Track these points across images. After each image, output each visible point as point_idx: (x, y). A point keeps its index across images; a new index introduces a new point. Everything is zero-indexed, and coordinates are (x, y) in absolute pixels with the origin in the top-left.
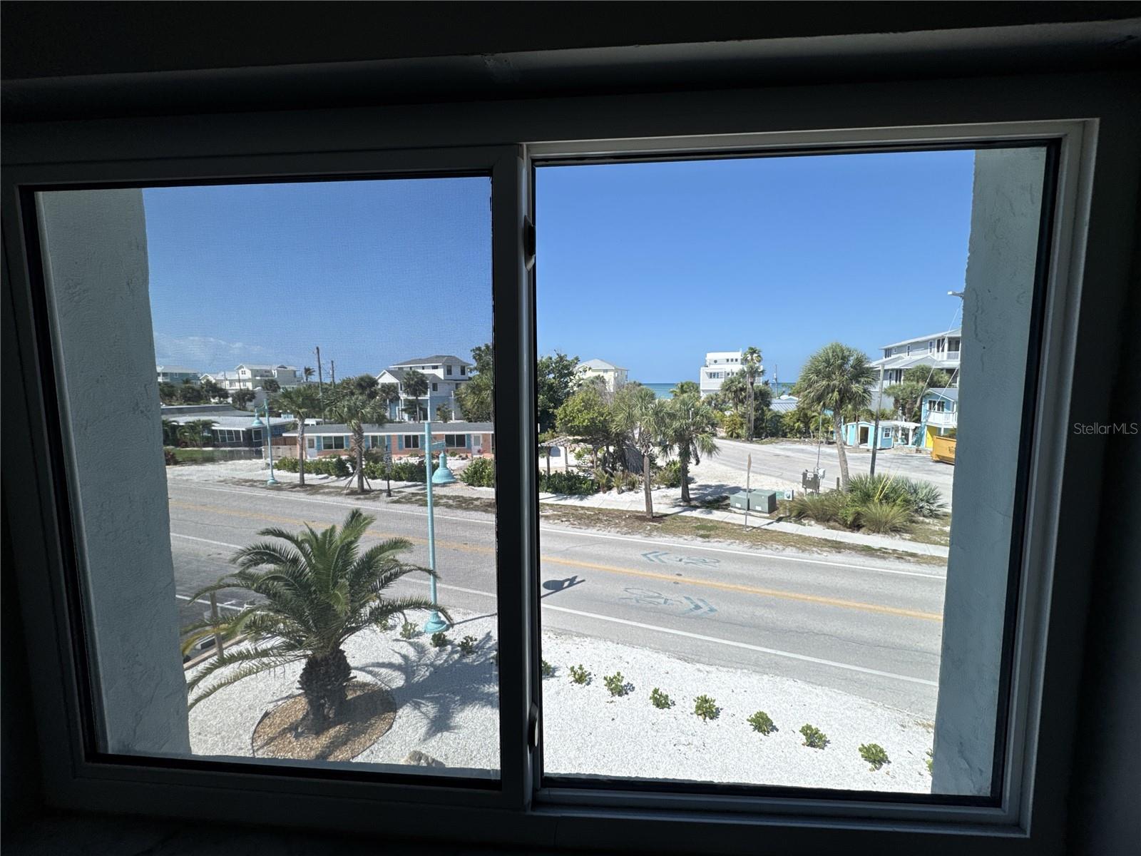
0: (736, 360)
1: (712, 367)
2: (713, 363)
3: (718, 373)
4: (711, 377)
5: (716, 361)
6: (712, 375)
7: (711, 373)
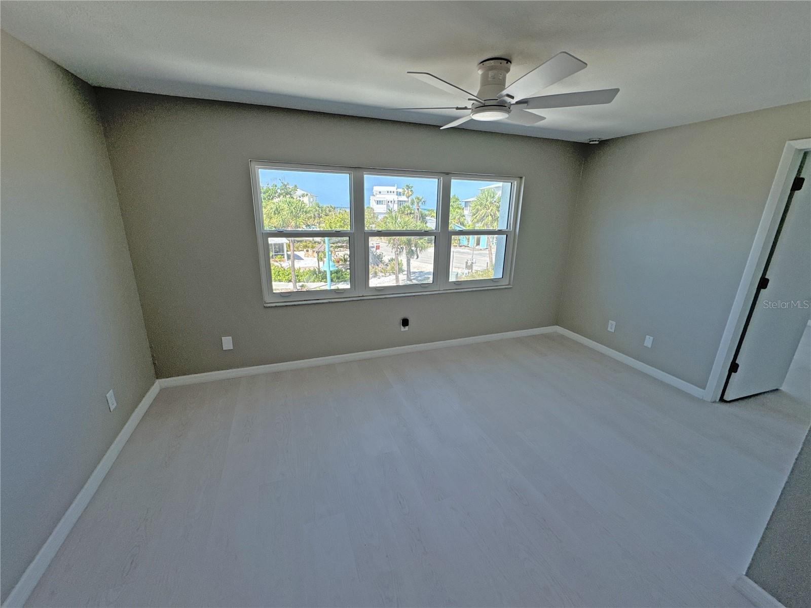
0: (393, 192)
1: (378, 196)
2: (378, 193)
3: (380, 201)
4: (378, 204)
5: (380, 192)
6: (378, 202)
7: (378, 201)
